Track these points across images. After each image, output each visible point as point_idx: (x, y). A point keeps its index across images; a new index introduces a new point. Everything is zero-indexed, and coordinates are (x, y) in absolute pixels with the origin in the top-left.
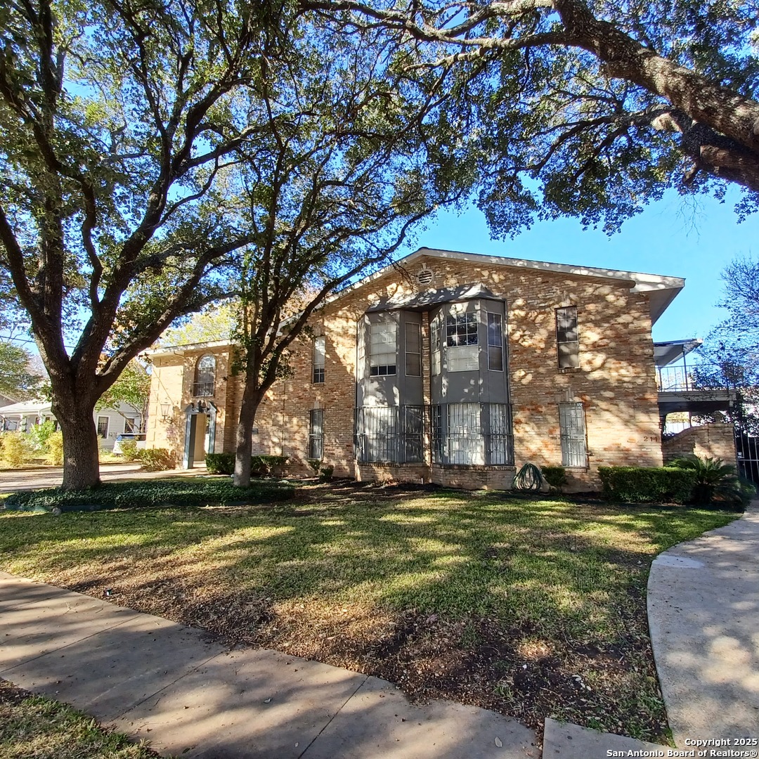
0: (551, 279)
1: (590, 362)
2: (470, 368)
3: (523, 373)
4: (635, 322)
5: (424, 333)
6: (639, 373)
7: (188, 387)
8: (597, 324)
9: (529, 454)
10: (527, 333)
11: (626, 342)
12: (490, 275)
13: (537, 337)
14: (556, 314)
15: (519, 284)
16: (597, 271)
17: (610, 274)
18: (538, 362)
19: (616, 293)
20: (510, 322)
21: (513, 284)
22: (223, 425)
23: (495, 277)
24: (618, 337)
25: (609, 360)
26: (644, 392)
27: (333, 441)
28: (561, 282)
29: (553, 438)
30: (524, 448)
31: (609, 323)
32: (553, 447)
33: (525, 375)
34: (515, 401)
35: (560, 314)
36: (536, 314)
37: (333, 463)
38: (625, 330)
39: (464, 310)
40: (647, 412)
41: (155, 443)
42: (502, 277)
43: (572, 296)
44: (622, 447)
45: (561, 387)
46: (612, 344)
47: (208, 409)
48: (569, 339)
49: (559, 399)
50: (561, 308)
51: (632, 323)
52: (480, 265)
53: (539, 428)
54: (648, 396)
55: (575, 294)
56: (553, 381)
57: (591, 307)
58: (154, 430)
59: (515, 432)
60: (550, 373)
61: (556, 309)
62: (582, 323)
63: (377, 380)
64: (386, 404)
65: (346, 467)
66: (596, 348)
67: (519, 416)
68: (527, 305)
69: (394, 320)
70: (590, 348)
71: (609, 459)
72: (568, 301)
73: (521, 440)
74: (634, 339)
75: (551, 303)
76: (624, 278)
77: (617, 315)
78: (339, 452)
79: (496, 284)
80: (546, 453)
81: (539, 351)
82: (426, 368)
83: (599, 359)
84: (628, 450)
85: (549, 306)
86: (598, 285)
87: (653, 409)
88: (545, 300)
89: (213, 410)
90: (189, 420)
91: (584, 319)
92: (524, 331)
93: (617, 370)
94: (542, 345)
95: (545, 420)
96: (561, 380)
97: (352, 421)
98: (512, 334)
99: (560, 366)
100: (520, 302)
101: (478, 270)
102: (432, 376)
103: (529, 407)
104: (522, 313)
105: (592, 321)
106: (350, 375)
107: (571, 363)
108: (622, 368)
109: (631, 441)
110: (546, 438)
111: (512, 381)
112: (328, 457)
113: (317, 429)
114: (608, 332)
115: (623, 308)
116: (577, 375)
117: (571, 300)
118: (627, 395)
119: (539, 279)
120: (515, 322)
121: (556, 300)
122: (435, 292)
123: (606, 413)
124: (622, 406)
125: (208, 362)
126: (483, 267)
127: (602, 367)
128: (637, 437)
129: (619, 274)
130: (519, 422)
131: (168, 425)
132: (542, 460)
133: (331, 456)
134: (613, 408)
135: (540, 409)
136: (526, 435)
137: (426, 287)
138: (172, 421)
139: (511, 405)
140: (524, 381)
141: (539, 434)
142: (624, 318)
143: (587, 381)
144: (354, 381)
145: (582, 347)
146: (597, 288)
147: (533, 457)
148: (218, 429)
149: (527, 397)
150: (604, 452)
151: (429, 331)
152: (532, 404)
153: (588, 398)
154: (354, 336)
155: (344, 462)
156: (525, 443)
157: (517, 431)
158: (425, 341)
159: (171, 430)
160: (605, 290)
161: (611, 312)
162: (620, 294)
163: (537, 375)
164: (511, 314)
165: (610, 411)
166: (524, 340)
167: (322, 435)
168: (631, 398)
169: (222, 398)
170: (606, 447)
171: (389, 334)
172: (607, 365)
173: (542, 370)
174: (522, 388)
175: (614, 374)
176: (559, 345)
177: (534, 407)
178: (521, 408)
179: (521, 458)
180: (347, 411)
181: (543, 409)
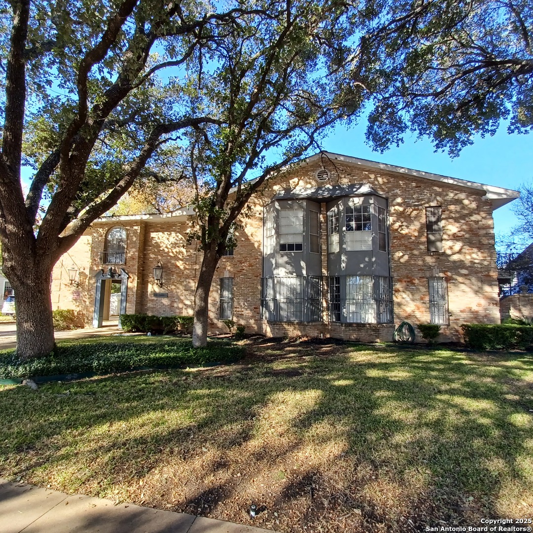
0: (422, 185)
1: (451, 248)
2: (364, 248)
3: (401, 254)
4: (483, 220)
5: (322, 219)
6: (485, 257)
7: (97, 255)
8: (456, 220)
9: (405, 315)
10: (404, 224)
11: (477, 235)
12: (376, 178)
13: (412, 227)
14: (426, 211)
15: (398, 186)
16: (460, 181)
17: (469, 184)
18: (413, 247)
19: (470, 198)
20: (391, 215)
21: (394, 186)
22: (135, 290)
23: (380, 179)
24: (471, 231)
25: (465, 247)
26: (489, 271)
27: (242, 304)
28: (430, 187)
29: (423, 303)
30: (401, 310)
31: (464, 220)
32: (423, 309)
33: (403, 256)
34: (395, 275)
35: (428, 211)
36: (411, 210)
37: (242, 322)
38: (477, 226)
39: (361, 203)
40: (491, 285)
41: (59, 304)
42: (385, 180)
43: (438, 198)
44: (473, 310)
45: (430, 265)
46: (467, 236)
47: (119, 275)
48: (435, 230)
49: (428, 274)
50: (430, 207)
51: (481, 221)
52: (368, 169)
53: (413, 295)
54: (492, 274)
55: (440, 197)
56: (424, 261)
57: (452, 207)
58: (59, 293)
59: (394, 298)
60: (422, 255)
61: (426, 207)
62: (445, 219)
63: (287, 255)
64: (295, 274)
65: (254, 326)
66: (455, 238)
67: (398, 286)
68: (404, 203)
69: (301, 207)
70: (451, 237)
71: (464, 318)
72: (435, 202)
73: (399, 304)
74: (483, 232)
75: (423, 202)
76: (479, 188)
77: (471, 214)
78: (247, 313)
79: (380, 185)
80: (418, 314)
81: (413, 238)
82: (324, 247)
83: (458, 246)
84: (477, 312)
85: (421, 205)
86: (457, 192)
87: (495, 283)
88: (418, 200)
89: (124, 276)
90: (99, 285)
91: (447, 216)
92: (402, 223)
93: (470, 254)
94: (416, 234)
95: (418, 289)
96: (430, 260)
97: (260, 287)
98: (393, 224)
99: (428, 250)
100: (399, 200)
101: (366, 173)
102: (329, 254)
103: (406, 280)
104: (401, 209)
105: (452, 218)
106: (258, 250)
107: (436, 248)
108: (473, 253)
109: (479, 305)
110: (418, 303)
111: (393, 259)
112: (238, 317)
113: (226, 294)
114: (464, 227)
115: (474, 210)
116: (441, 257)
117: (438, 201)
118: (477, 273)
119: (414, 184)
120: (395, 215)
121: (426, 200)
122: (331, 187)
123: (462, 285)
124: (474, 280)
125: (119, 234)
126: (371, 171)
127: (460, 252)
128: (483, 302)
129: (475, 185)
130: (398, 291)
131: (73, 289)
132: (415, 319)
133: (240, 316)
134: (467, 282)
135: (414, 281)
136: (404, 301)
137: (323, 183)
138: (78, 285)
139: (392, 278)
140: (402, 260)
141: (413, 300)
142: (475, 217)
143: (449, 261)
144: (261, 255)
145: (445, 237)
146: (456, 194)
147: (409, 316)
148: (130, 293)
149: (404, 272)
150: (460, 313)
151: (326, 218)
152: (408, 277)
153: (449, 274)
154: (261, 219)
155: (252, 321)
156: (402, 306)
157: (396, 298)
158: (323, 226)
159: (77, 293)
160: (462, 196)
161: (466, 212)
162: (473, 199)
163: (412, 256)
164: (392, 209)
165: (465, 284)
166: (402, 229)
167: (232, 299)
168: (480, 275)
169: (133, 266)
170: (462, 309)
171: (296, 219)
172: (463, 250)
173: (416, 252)
174: (400, 266)
175: (468, 257)
176: (427, 234)
177: (409, 280)
178: (400, 281)
179: (399, 317)
180: (254, 280)
181: (416, 281)
